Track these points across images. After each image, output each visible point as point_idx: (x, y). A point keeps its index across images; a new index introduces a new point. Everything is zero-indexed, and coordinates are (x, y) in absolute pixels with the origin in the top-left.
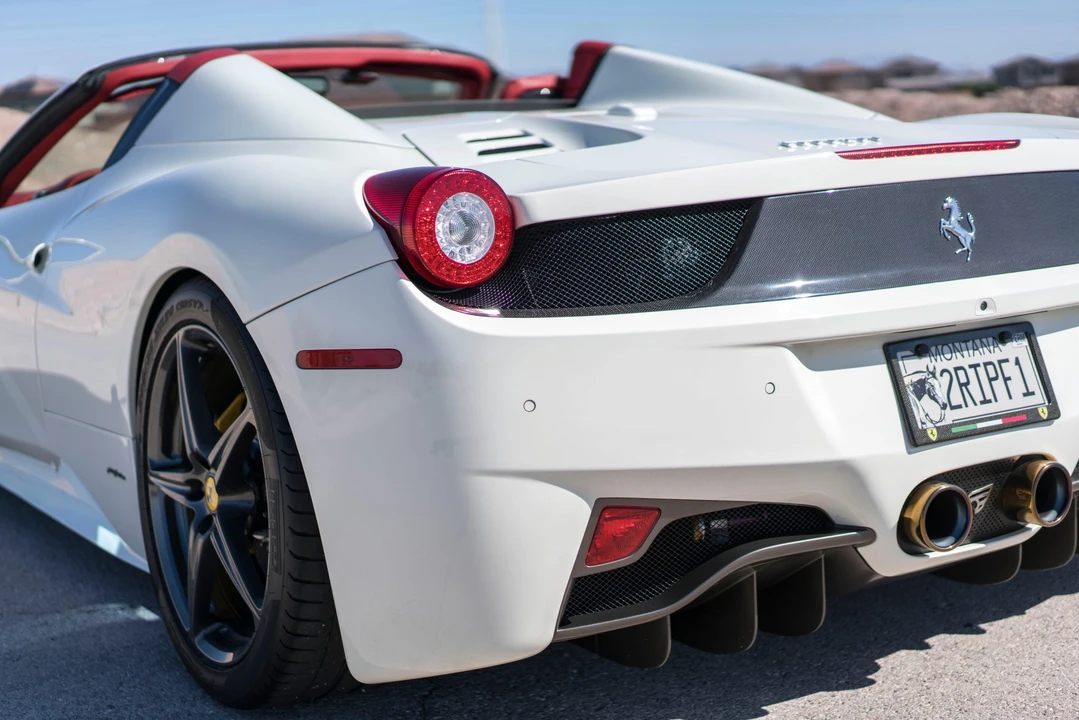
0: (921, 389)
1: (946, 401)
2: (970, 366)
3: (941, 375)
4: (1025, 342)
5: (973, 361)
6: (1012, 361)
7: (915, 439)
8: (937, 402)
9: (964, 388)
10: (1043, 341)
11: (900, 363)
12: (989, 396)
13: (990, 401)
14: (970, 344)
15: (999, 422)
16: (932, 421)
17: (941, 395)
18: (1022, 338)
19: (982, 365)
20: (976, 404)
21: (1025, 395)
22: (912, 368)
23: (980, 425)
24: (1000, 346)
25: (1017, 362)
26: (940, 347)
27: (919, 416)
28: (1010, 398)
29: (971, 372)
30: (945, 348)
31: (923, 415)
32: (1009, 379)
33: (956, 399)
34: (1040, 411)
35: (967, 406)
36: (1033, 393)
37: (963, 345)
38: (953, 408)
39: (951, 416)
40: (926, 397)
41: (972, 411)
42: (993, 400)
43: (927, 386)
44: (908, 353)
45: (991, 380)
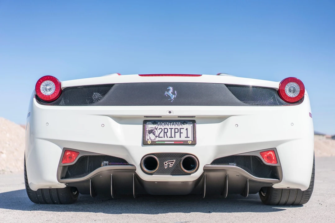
0: (151, 132)
1: (158, 135)
2: (170, 128)
3: (159, 129)
4: (192, 125)
5: (171, 127)
6: (185, 129)
7: (145, 143)
8: (155, 135)
9: (165, 133)
10: (198, 126)
11: (147, 125)
12: (173, 135)
13: (173, 137)
14: (172, 123)
15: (173, 142)
16: (151, 139)
17: (157, 134)
18: (191, 124)
19: (174, 129)
20: (167, 137)
21: (185, 137)
22: (150, 126)
23: (166, 142)
24: (182, 125)
25: (187, 129)
26: (161, 123)
27: (147, 137)
28: (180, 137)
29: (169, 130)
30: (163, 123)
31: (149, 137)
32: (182, 133)
33: (162, 135)
34: (189, 142)
35: (164, 137)
36: (189, 137)
37: (169, 123)
38: (159, 137)
39: (158, 139)
40: (152, 134)
41: (166, 139)
42: (174, 137)
43: (153, 131)
44: (151, 123)
45: (175, 132)
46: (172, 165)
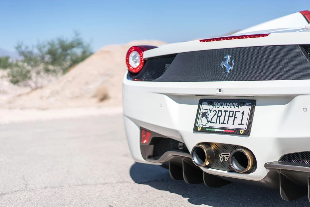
0: (204, 115)
1: (210, 120)
2: (224, 111)
3: (213, 112)
4: (250, 107)
5: (226, 109)
6: (241, 112)
7: (196, 130)
8: (207, 120)
9: (218, 117)
10: (257, 108)
11: (202, 106)
12: (226, 121)
13: (225, 123)
14: (228, 104)
15: (224, 131)
16: (202, 125)
17: (209, 118)
18: (250, 105)
19: (229, 111)
20: (219, 123)
21: (239, 124)
22: (205, 107)
23: (216, 130)
24: (239, 106)
25: (243, 113)
26: (217, 103)
27: (199, 122)
28: (233, 124)
29: (224, 113)
30: (219, 104)
31: (201, 122)
32: (237, 118)
33: (214, 120)
34: (241, 131)
35: (216, 123)
36: (243, 125)
37: (226, 104)
38: (211, 122)
39: (210, 125)
40: (205, 117)
41: (217, 125)
42: (226, 123)
43: (207, 114)
44: (206, 103)
45: (229, 117)
46: (228, 158)
